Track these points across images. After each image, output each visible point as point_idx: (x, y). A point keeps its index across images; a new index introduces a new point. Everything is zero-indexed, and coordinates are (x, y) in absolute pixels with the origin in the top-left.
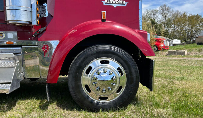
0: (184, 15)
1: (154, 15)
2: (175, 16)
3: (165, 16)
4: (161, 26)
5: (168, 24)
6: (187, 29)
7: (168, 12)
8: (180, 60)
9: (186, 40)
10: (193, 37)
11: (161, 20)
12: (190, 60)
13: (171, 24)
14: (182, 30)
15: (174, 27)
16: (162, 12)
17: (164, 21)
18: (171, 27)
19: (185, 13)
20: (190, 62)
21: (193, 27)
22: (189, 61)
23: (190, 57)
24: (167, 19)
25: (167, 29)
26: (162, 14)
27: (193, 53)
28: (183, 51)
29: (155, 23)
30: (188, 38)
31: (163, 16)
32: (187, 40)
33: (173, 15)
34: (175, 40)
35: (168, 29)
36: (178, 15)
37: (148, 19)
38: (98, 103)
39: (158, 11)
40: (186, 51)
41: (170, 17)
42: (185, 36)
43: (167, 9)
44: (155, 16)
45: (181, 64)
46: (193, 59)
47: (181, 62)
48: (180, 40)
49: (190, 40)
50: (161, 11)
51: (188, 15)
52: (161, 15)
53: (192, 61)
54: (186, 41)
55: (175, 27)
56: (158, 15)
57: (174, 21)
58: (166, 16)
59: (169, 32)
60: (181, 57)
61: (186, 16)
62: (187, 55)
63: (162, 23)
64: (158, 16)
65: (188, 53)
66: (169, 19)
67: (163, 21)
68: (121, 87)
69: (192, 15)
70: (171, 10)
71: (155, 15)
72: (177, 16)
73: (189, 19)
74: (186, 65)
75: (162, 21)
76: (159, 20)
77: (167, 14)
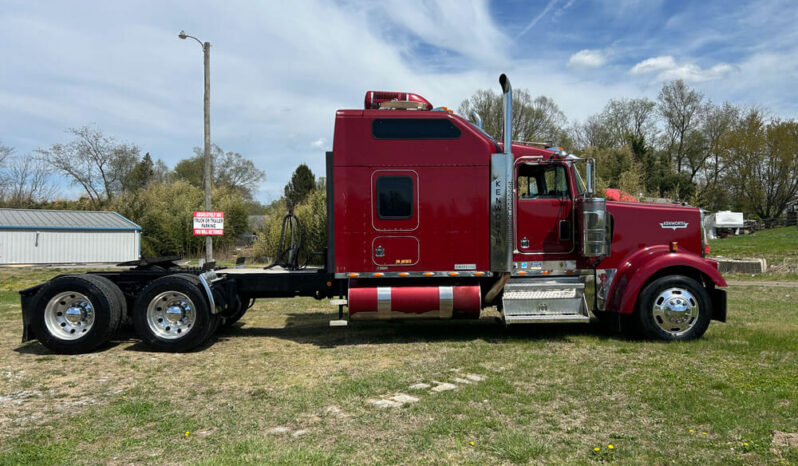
0: (753, 121)
1: (640, 119)
2: (720, 124)
3: (679, 123)
4: (665, 159)
5: (693, 150)
6: (763, 171)
7: (694, 108)
8: (749, 287)
9: (765, 213)
10: (787, 200)
11: (665, 137)
12: (775, 288)
13: (705, 152)
14: (744, 176)
15: (716, 166)
16: (669, 110)
17: (678, 140)
18: (702, 165)
19: (754, 116)
20: (774, 293)
21: (787, 167)
22: (771, 290)
23: (776, 280)
24: (688, 133)
25: (690, 171)
26: (669, 115)
27: (783, 268)
28: (754, 260)
29: (644, 152)
30: (769, 205)
31: (673, 123)
32: (768, 213)
33: (710, 119)
34: (723, 213)
35: (694, 172)
36: (728, 121)
37: (617, 137)
38: (670, 335)
39: (652, 105)
40: (763, 262)
41: (701, 125)
42: (759, 199)
43: (689, 98)
44: (644, 124)
45: (753, 297)
46: (783, 284)
47: (752, 292)
48: (741, 214)
49: (780, 212)
50: (667, 105)
51: (766, 122)
52: (667, 119)
53: (780, 291)
54: (762, 216)
55: (721, 166)
56: (653, 119)
57: (715, 142)
58: (683, 123)
59: (698, 182)
60: (749, 278)
61: (758, 124)
62: (768, 272)
63: (672, 147)
64: (652, 124)
65: (769, 267)
66: (695, 134)
67: (673, 140)
68: (693, 318)
69: (783, 120)
70: (703, 103)
71: (643, 118)
72: (724, 124)
73: (770, 138)
74: (764, 299)
75: (669, 142)
76: (659, 135)
77: (689, 116)
